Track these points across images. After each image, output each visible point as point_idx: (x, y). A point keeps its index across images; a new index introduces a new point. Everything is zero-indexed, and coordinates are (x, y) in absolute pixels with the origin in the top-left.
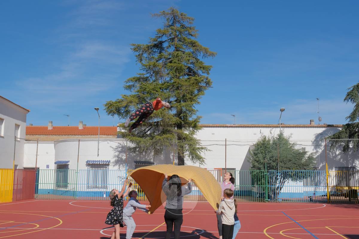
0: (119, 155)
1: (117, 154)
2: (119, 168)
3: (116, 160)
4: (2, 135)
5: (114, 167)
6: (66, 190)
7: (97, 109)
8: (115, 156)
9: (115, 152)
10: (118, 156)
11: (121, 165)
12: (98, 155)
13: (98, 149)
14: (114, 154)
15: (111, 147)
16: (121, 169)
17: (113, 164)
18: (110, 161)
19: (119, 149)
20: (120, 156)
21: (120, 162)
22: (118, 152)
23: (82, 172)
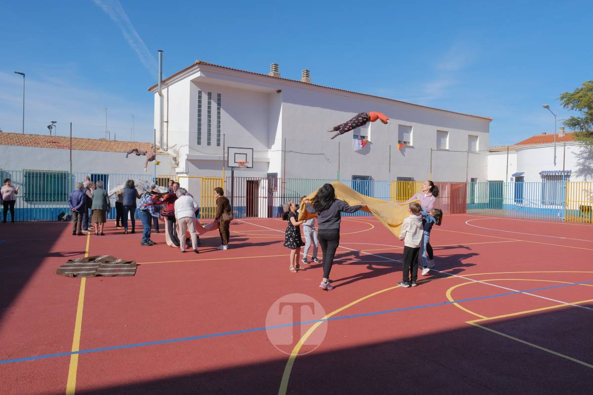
0: (584, 162)
1: (581, 161)
2: (585, 179)
3: (580, 169)
4: (447, 148)
5: (578, 178)
6: (522, 205)
7: (547, 107)
8: (579, 164)
9: (579, 160)
10: (583, 164)
11: (589, 176)
12: (555, 164)
13: (555, 157)
14: (578, 161)
15: (572, 152)
16: (588, 180)
17: (576, 174)
18: (571, 171)
19: (585, 155)
20: (587, 164)
21: (586, 172)
22: (584, 158)
23: (535, 186)
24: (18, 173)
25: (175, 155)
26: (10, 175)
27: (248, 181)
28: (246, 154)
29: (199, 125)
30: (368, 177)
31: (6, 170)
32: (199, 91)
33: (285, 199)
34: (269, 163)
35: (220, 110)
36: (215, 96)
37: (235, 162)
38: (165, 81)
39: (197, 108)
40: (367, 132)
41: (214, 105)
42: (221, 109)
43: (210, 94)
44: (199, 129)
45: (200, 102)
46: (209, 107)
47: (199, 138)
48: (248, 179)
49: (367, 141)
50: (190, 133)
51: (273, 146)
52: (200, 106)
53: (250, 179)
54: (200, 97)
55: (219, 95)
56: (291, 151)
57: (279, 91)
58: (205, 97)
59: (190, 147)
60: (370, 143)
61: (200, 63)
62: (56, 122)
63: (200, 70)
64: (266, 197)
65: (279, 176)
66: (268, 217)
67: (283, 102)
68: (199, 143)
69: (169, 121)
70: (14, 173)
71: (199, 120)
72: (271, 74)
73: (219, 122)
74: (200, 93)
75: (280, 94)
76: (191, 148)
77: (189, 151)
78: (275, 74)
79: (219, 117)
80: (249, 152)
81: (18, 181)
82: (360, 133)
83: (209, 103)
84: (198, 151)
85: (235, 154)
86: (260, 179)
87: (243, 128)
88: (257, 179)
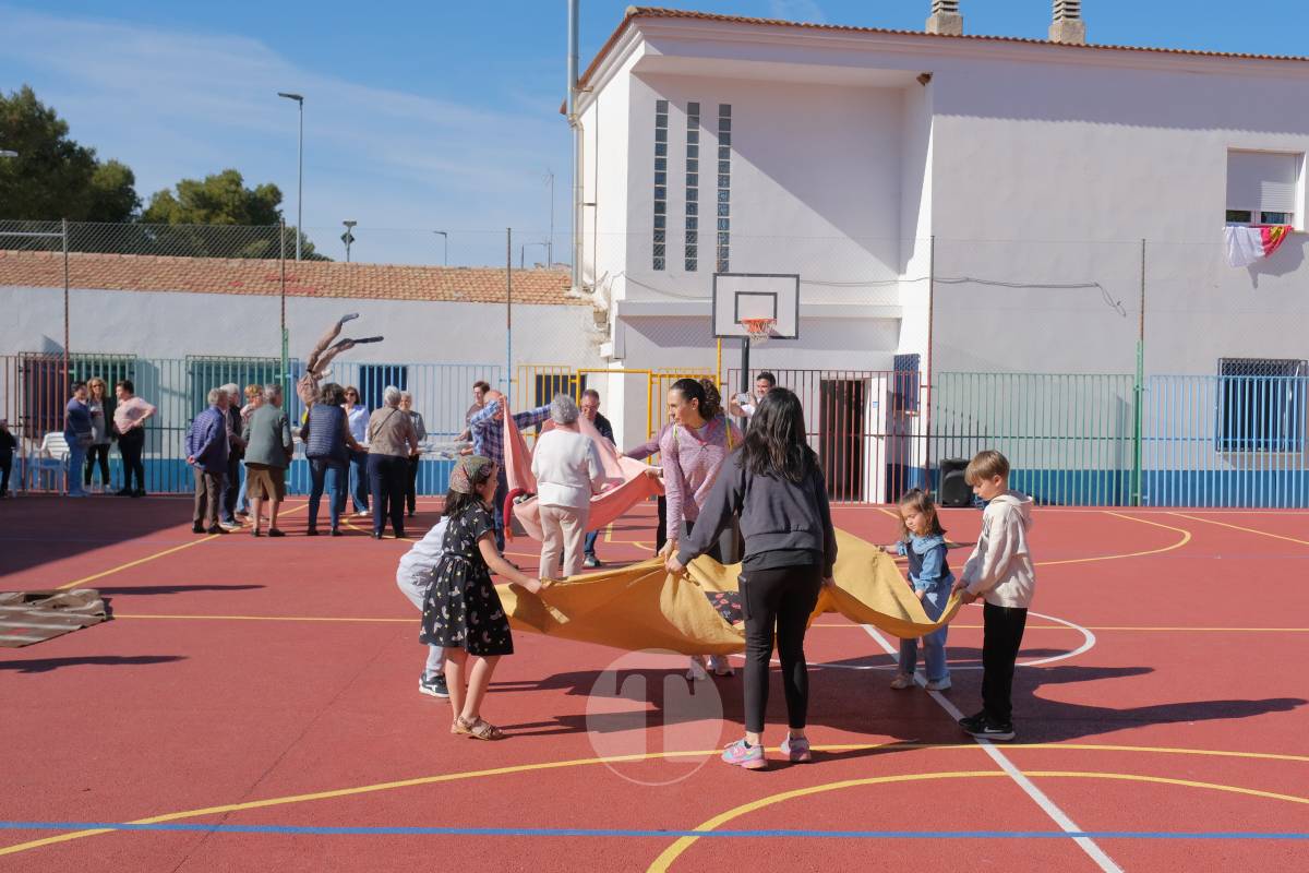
24: (175, 364)
25: (604, 305)
26: (156, 370)
27: (823, 384)
28: (775, 294)
29: (660, 207)
30: (1295, 363)
31: (147, 357)
32: (658, 102)
33: (933, 440)
34: (899, 321)
35: (728, 157)
36: (710, 113)
37: (737, 322)
38: (585, 81)
39: (652, 157)
40: (1291, 200)
41: (708, 143)
42: (731, 151)
43: (693, 111)
44: (660, 222)
45: (661, 135)
46: (692, 151)
47: (659, 251)
48: (825, 376)
49: (1290, 229)
50: (631, 235)
51: (911, 264)
52: (661, 150)
53: (833, 376)
54: (661, 121)
55: (725, 110)
56: (968, 280)
57: (925, 78)
58: (678, 120)
59: (628, 279)
60: (1304, 236)
61: (641, 14)
62: (354, 223)
63: (647, 38)
64: (881, 436)
65: (923, 367)
66: (888, 500)
67: (936, 113)
68: (658, 265)
69: (599, 202)
70: (166, 364)
71: (660, 193)
72: (932, 26)
73: (724, 196)
74: (662, 106)
75: (931, 85)
76: (631, 280)
77: (628, 292)
78: (943, 22)
79: (724, 180)
80: (785, 287)
81: (175, 388)
82: (1258, 203)
83: (693, 137)
84: (658, 291)
85: (737, 294)
86: (866, 375)
87: (809, 209)
88: (858, 376)
